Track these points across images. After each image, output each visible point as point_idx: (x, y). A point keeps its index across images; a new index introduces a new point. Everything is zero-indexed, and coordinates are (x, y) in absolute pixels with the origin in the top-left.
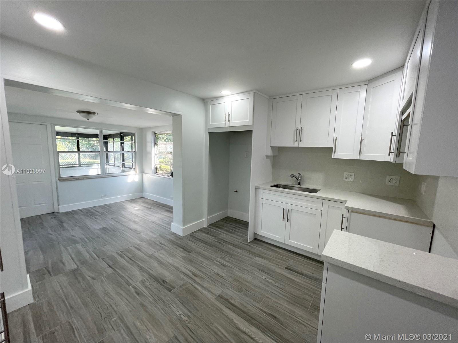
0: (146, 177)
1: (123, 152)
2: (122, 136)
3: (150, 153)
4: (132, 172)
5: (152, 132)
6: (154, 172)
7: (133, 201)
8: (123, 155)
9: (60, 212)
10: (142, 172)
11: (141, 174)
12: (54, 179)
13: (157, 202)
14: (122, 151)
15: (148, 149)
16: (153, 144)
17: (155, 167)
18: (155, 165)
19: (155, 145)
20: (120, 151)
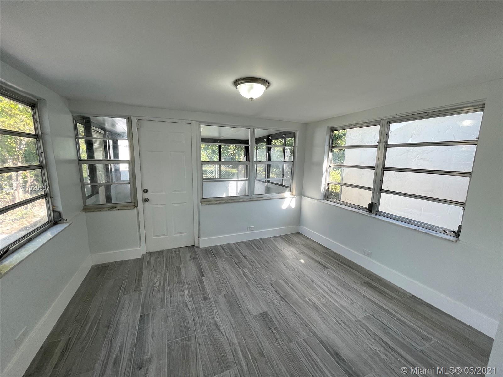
0: (307, 203)
1: (269, 163)
2: (269, 140)
3: (321, 164)
4: (287, 194)
5: (328, 127)
6: (323, 197)
7: (286, 238)
8: (269, 166)
9: (200, 247)
10: (301, 194)
11: (298, 197)
12: (197, 201)
13: (330, 250)
14: (268, 160)
15: (316, 158)
16: (327, 149)
17: (327, 188)
18: (326, 184)
19: (330, 149)
20: (265, 161)
